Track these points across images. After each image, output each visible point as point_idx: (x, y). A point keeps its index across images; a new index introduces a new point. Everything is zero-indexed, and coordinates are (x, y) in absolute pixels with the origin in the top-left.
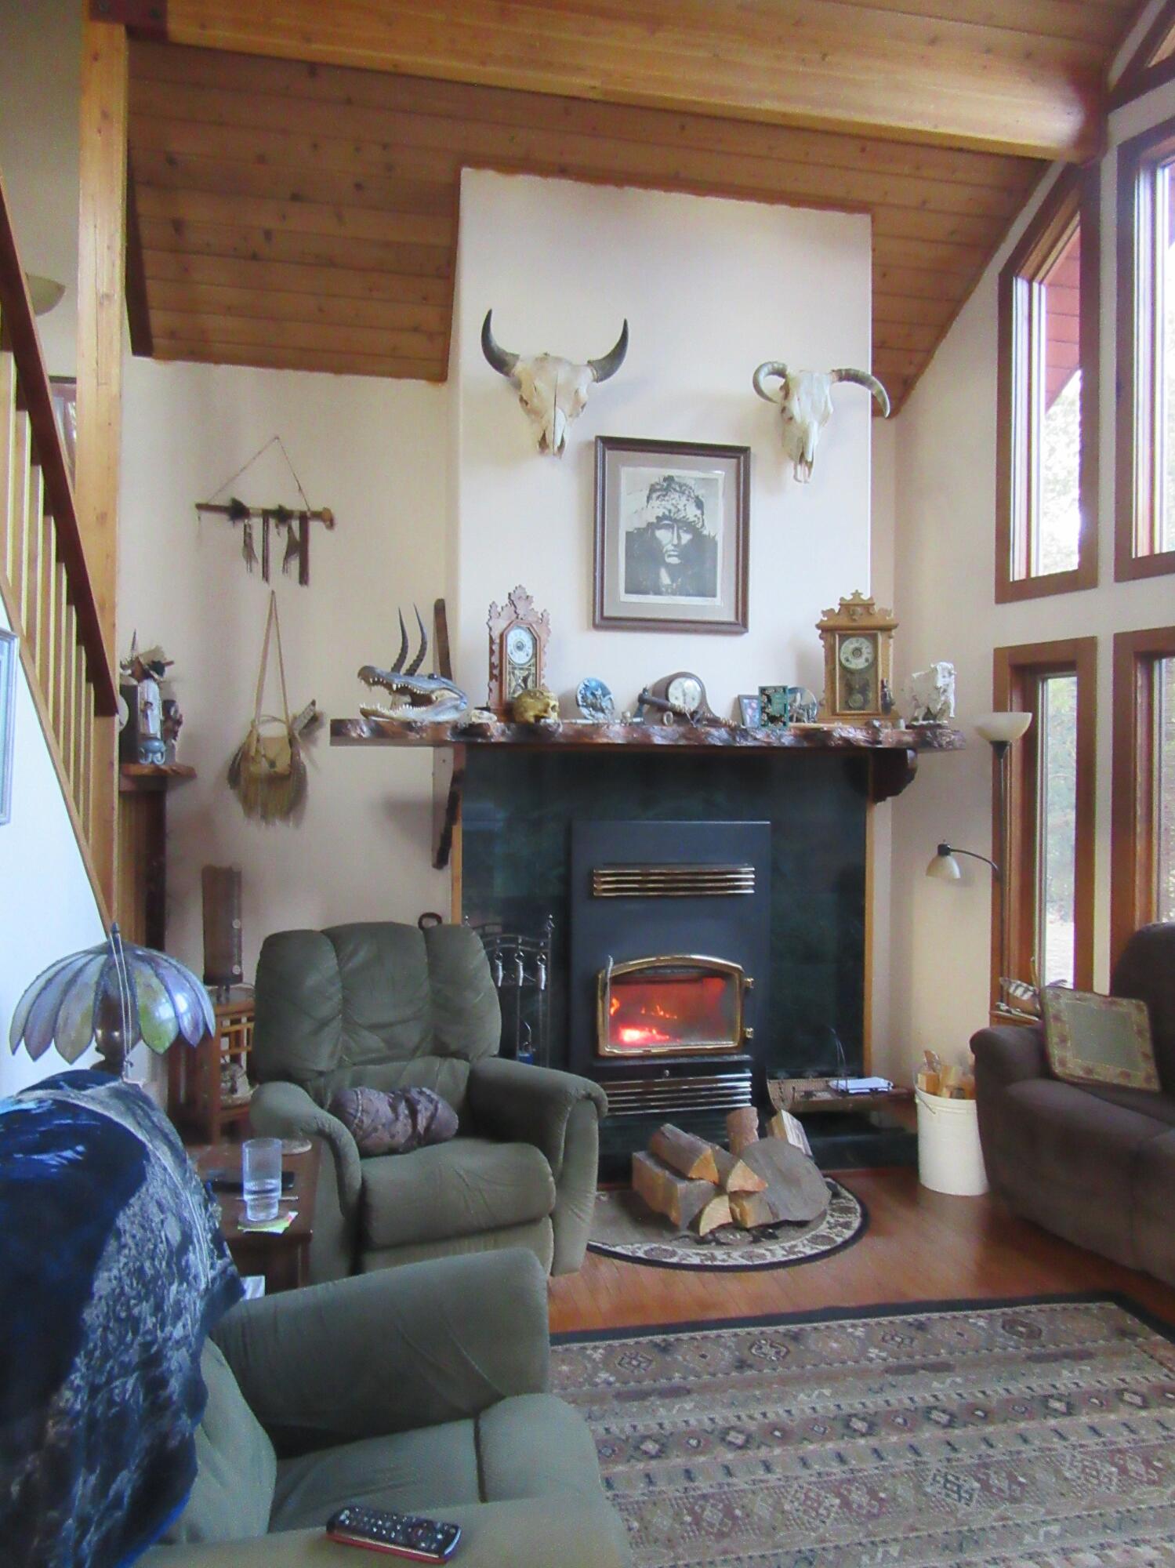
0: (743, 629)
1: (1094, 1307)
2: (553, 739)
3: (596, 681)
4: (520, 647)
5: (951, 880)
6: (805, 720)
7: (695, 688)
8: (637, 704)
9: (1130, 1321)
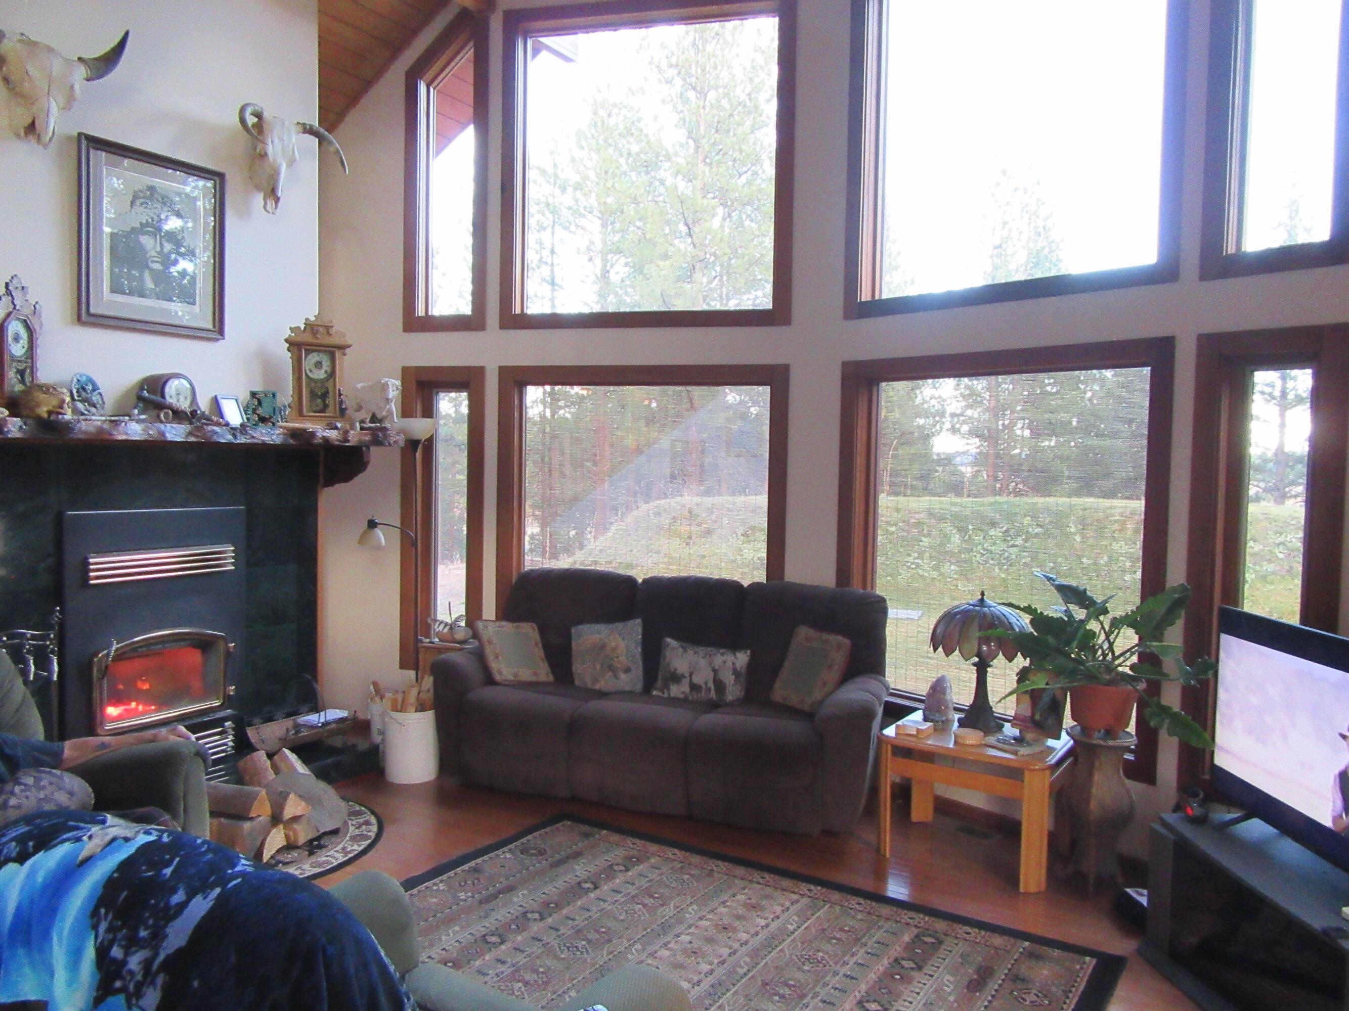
0: (220, 337)
3: (87, 376)
4: (17, 339)
6: (287, 420)
7: (187, 387)
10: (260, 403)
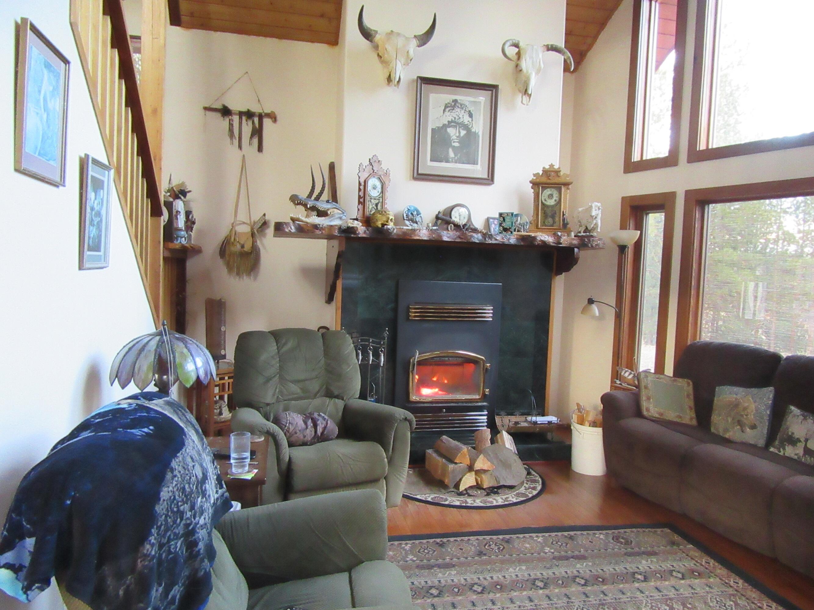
0: (491, 183)
1: (659, 530)
2: (391, 236)
3: (414, 207)
4: (374, 188)
5: (594, 317)
6: (522, 230)
7: (465, 212)
8: (435, 220)
9: (677, 538)
10: (504, 220)
